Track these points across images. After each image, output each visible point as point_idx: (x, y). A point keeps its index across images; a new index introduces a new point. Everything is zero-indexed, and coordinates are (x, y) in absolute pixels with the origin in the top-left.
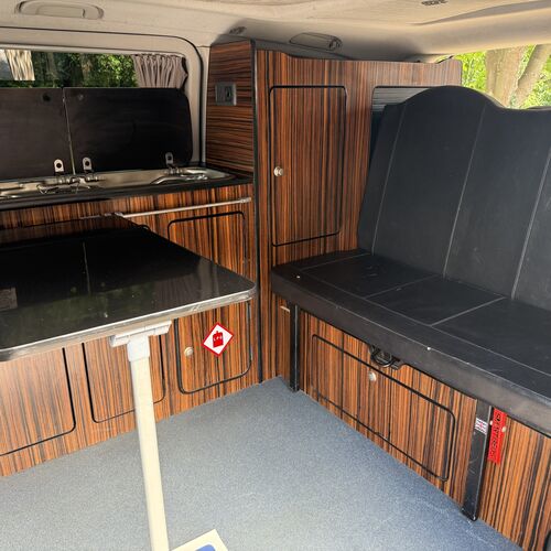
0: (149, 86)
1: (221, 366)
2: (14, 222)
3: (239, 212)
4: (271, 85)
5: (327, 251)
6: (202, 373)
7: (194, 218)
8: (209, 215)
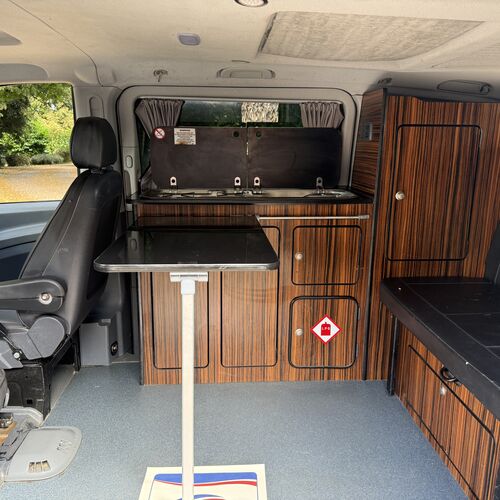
0: (311, 126)
1: (327, 353)
2: (189, 212)
3: (357, 226)
4: (400, 124)
5: (449, 274)
6: (309, 354)
7: (316, 227)
8: (329, 225)
